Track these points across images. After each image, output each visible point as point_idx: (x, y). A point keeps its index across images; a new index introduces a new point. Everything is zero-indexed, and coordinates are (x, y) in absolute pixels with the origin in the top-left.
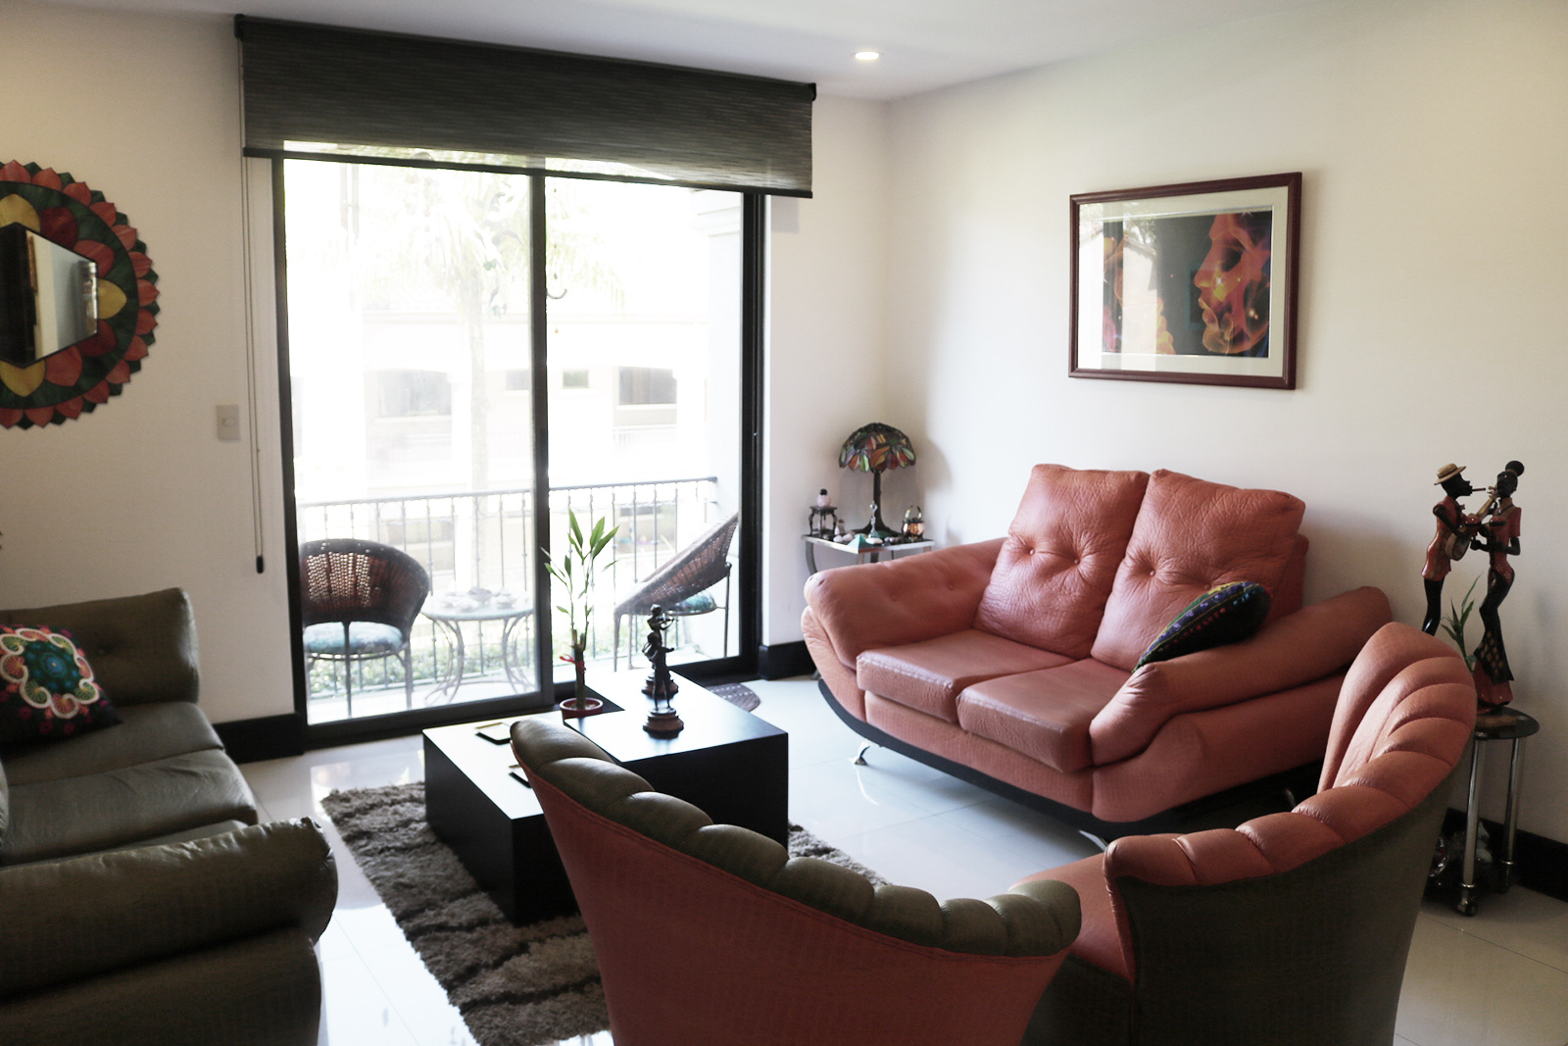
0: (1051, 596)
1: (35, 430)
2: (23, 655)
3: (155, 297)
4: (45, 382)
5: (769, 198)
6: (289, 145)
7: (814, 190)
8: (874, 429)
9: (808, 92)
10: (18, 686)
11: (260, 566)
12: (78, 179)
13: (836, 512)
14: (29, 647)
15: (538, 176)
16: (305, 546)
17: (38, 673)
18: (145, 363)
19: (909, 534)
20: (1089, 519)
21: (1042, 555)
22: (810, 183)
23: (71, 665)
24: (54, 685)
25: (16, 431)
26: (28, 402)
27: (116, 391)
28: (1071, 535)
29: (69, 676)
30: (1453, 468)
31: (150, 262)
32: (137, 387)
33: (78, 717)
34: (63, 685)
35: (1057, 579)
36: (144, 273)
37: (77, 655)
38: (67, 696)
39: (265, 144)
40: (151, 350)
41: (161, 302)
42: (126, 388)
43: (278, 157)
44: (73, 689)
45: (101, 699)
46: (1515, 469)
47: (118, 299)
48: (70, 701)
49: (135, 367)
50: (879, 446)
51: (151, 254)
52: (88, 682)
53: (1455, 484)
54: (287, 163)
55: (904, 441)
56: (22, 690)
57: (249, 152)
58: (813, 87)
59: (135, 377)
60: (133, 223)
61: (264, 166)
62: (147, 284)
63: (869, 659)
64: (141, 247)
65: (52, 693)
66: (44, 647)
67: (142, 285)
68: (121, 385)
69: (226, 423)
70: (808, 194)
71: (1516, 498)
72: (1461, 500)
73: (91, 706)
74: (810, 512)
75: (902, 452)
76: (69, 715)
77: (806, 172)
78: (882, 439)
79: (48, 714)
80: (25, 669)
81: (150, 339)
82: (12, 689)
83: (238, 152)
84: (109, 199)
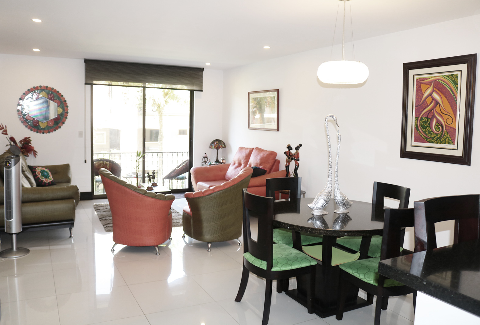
0: (236, 172)
1: (45, 134)
2: (40, 171)
3: (68, 110)
4: (47, 125)
5: (195, 92)
6: (95, 82)
7: (203, 90)
8: (217, 140)
9: (202, 70)
10: (39, 176)
11: (85, 162)
12: (55, 89)
13: (208, 158)
14: (41, 170)
15: (144, 88)
16: (95, 160)
17: (42, 174)
18: (65, 122)
19: (222, 162)
20: (243, 157)
21: (236, 165)
22: (202, 88)
23: (48, 174)
24: (45, 177)
25: (42, 134)
26: (44, 129)
27: (60, 127)
28: (240, 160)
29: (48, 176)
30: (289, 145)
31: (67, 104)
32: (64, 127)
33: (49, 183)
34: (47, 177)
35: (237, 169)
36: (66, 106)
37: (49, 173)
38: (47, 179)
39: (90, 82)
40: (67, 120)
41: (69, 111)
42: (62, 127)
43: (92, 85)
44: (48, 178)
45: (53, 180)
46: (301, 145)
47: (60, 110)
48: (48, 180)
49: (63, 123)
50: (216, 144)
51: (67, 102)
52: (51, 177)
53: (289, 147)
54: (94, 86)
55: (222, 143)
56: (40, 177)
57: (86, 84)
58: (203, 69)
59: (63, 125)
60: (64, 97)
61: (89, 86)
62: (66, 108)
63: (199, 183)
64: (65, 101)
65: (45, 178)
66: (44, 171)
67: (65, 108)
68: (61, 127)
69: (81, 134)
70: (202, 91)
71: (299, 151)
72: (291, 151)
73: (51, 181)
74: (203, 158)
75: (221, 145)
76: (47, 182)
77: (201, 86)
78: (217, 142)
79: (44, 181)
80: (40, 174)
81: (66, 118)
82: (38, 176)
83: (84, 84)
84: (60, 92)
